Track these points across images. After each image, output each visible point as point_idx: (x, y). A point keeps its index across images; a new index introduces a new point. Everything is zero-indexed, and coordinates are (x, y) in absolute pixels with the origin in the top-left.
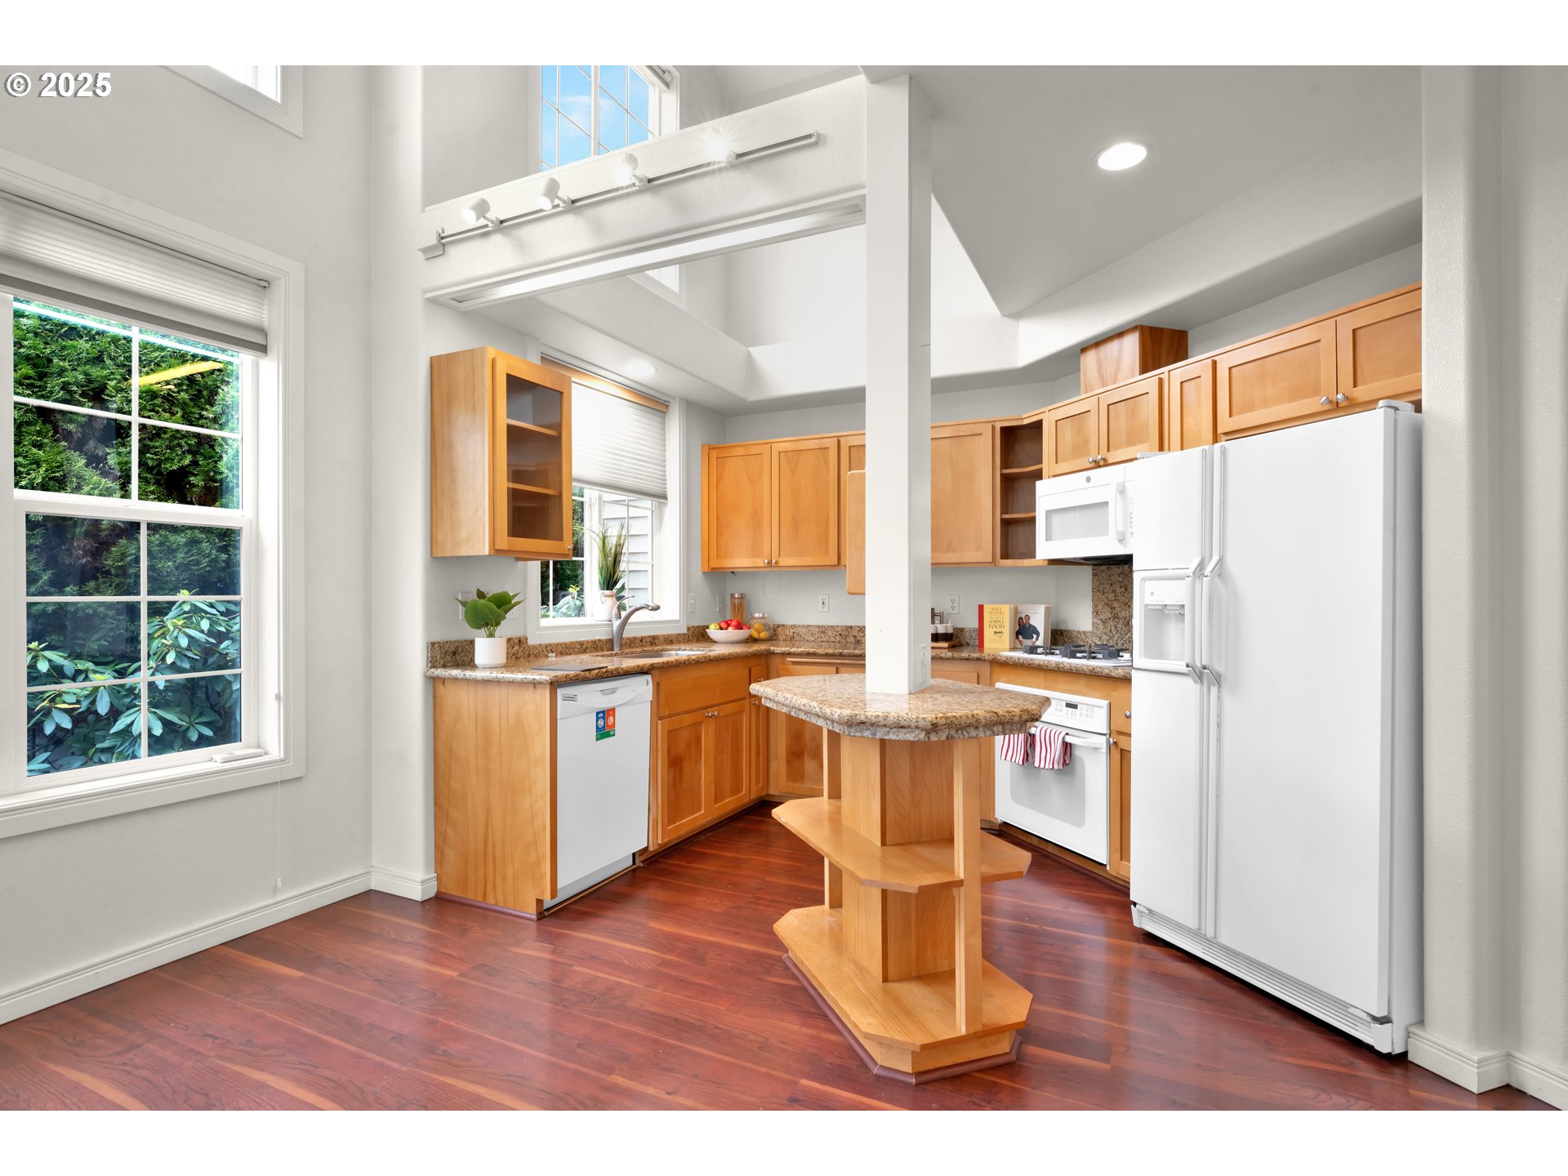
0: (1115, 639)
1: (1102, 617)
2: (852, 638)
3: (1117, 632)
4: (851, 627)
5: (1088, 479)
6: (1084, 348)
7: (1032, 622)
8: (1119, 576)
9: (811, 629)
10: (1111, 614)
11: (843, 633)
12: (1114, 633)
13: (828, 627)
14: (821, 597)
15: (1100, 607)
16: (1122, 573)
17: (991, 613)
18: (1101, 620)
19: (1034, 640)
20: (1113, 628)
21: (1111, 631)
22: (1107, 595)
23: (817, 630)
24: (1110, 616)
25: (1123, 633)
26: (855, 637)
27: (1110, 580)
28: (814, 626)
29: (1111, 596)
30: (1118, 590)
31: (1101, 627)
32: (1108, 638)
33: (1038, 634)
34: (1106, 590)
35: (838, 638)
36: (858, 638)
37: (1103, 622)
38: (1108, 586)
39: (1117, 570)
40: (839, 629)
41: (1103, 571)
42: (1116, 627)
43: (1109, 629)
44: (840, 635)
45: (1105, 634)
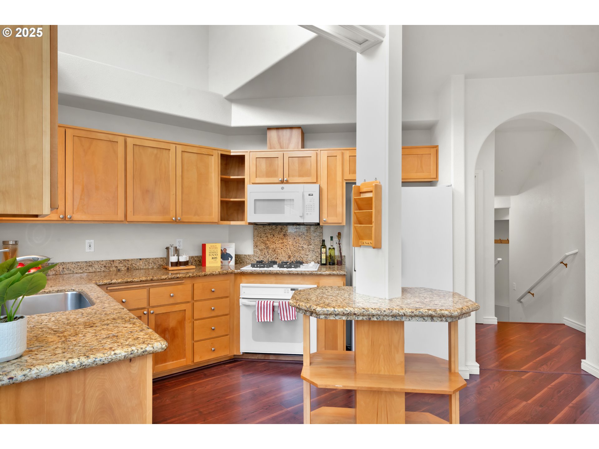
0: (268, 257)
1: (260, 248)
2: (114, 268)
3: (268, 254)
4: (113, 261)
5: (283, 188)
6: (270, 128)
7: (228, 252)
8: (270, 230)
9: (79, 264)
10: (265, 246)
11: (107, 265)
12: (267, 255)
13: (95, 262)
14: (87, 241)
15: (258, 243)
16: (271, 229)
17: (210, 248)
18: (259, 249)
19: (229, 260)
20: (266, 252)
21: (265, 254)
22: (262, 238)
23: (85, 264)
24: (264, 247)
25: (272, 254)
26: (116, 267)
27: (265, 232)
28: (82, 262)
29: (265, 239)
30: (269, 236)
31: (259, 252)
32: (263, 257)
33: (232, 257)
34: (262, 236)
35: (103, 269)
36: (119, 268)
37: (260, 250)
38: (263, 234)
39: (268, 227)
40: (104, 263)
41: (261, 228)
42: (268, 252)
43: (264, 253)
44: (105, 266)
45: (261, 255)
